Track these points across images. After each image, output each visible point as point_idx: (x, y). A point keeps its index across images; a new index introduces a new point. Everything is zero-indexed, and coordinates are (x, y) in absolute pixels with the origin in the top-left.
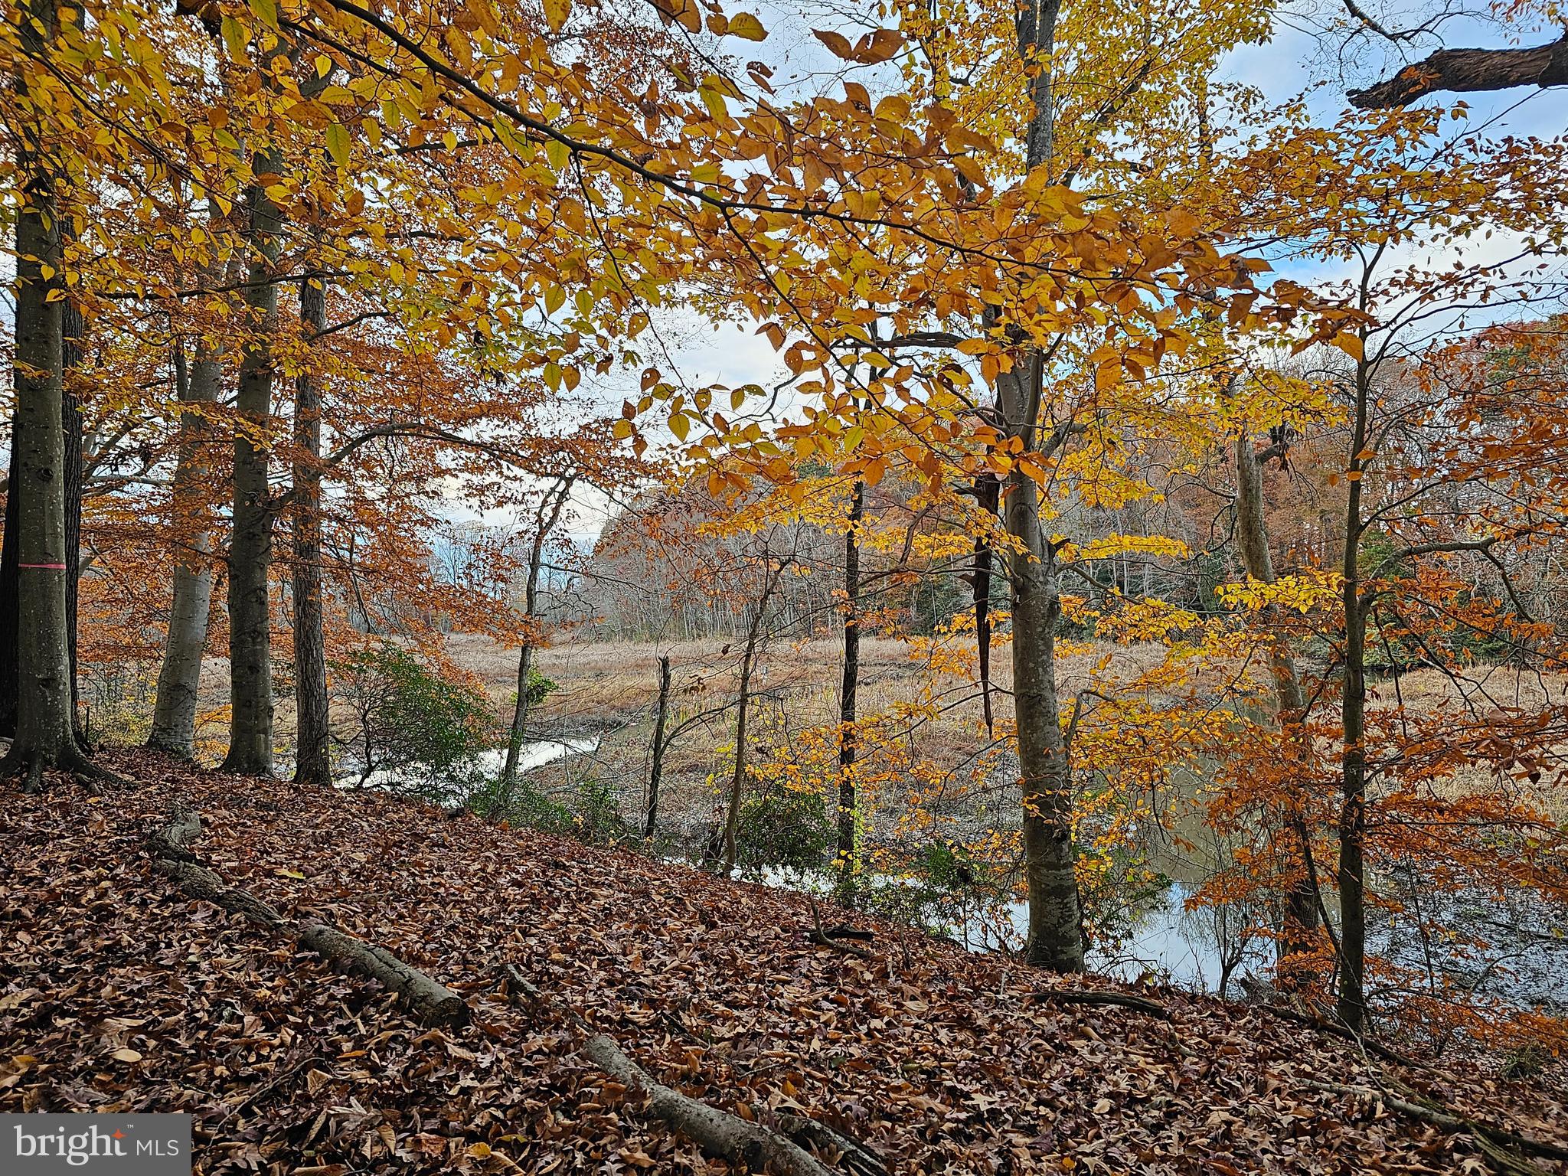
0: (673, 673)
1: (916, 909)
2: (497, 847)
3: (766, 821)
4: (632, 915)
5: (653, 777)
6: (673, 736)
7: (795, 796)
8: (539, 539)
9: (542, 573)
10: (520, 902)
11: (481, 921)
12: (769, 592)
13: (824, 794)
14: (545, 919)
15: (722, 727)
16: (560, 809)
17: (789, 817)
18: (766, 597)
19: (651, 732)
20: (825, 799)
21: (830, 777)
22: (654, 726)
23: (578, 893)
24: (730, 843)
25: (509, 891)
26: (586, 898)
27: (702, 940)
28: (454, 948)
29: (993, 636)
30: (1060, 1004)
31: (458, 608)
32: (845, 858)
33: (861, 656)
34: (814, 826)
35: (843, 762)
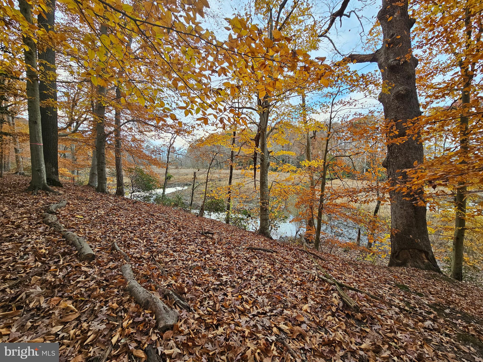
5: (192, 195)
6: (196, 187)
12: (213, 159)
22: (192, 185)
27: (175, 234)
29: (257, 170)
30: (252, 250)
33: (233, 173)
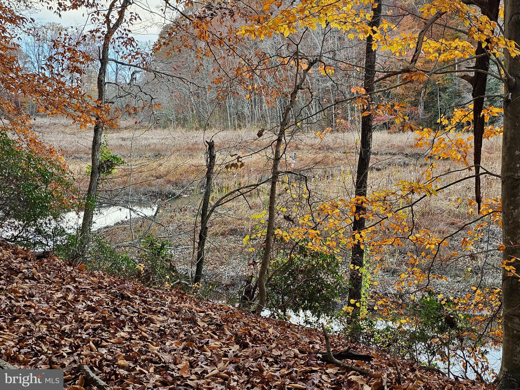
0: (217, 155)
1: (410, 347)
2: (75, 282)
3: (290, 274)
4: (182, 335)
5: (200, 236)
6: (217, 205)
7: (315, 255)
8: (107, 38)
9: (111, 67)
10: (93, 322)
11: (63, 334)
12: (298, 87)
13: (339, 255)
14: (114, 335)
15: (258, 201)
16: (126, 259)
17: (309, 271)
18: (295, 92)
19: (199, 202)
20: (339, 259)
21: (344, 241)
22: (201, 197)
23: (139, 318)
24: (262, 290)
25: (85, 313)
26: (145, 322)
27: (236, 356)
28: (42, 353)
29: (487, 128)
31: (42, 93)
32: (354, 305)
33: (374, 146)
34: (330, 280)
35: (354, 229)
